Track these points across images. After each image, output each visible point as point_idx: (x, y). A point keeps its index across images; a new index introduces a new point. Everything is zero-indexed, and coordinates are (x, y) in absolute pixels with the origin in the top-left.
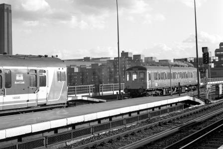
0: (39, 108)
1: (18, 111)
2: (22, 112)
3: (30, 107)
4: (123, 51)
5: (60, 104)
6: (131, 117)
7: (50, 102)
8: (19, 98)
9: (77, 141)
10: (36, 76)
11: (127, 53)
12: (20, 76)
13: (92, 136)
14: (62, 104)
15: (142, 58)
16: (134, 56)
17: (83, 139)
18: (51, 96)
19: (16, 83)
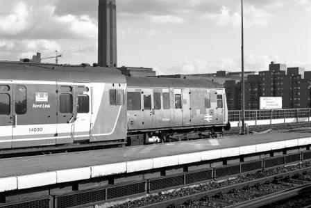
0: (78, 145)
1: (40, 149)
2: (47, 152)
3: (62, 145)
4: (272, 63)
5: (116, 140)
6: (225, 167)
7: (95, 137)
8: (40, 129)
9: (116, 203)
10: (71, 96)
11: (278, 65)
12: (42, 96)
13: (148, 195)
14: (119, 140)
15: (301, 73)
16: (288, 69)
17: (128, 200)
18: (99, 128)
19: (34, 106)
